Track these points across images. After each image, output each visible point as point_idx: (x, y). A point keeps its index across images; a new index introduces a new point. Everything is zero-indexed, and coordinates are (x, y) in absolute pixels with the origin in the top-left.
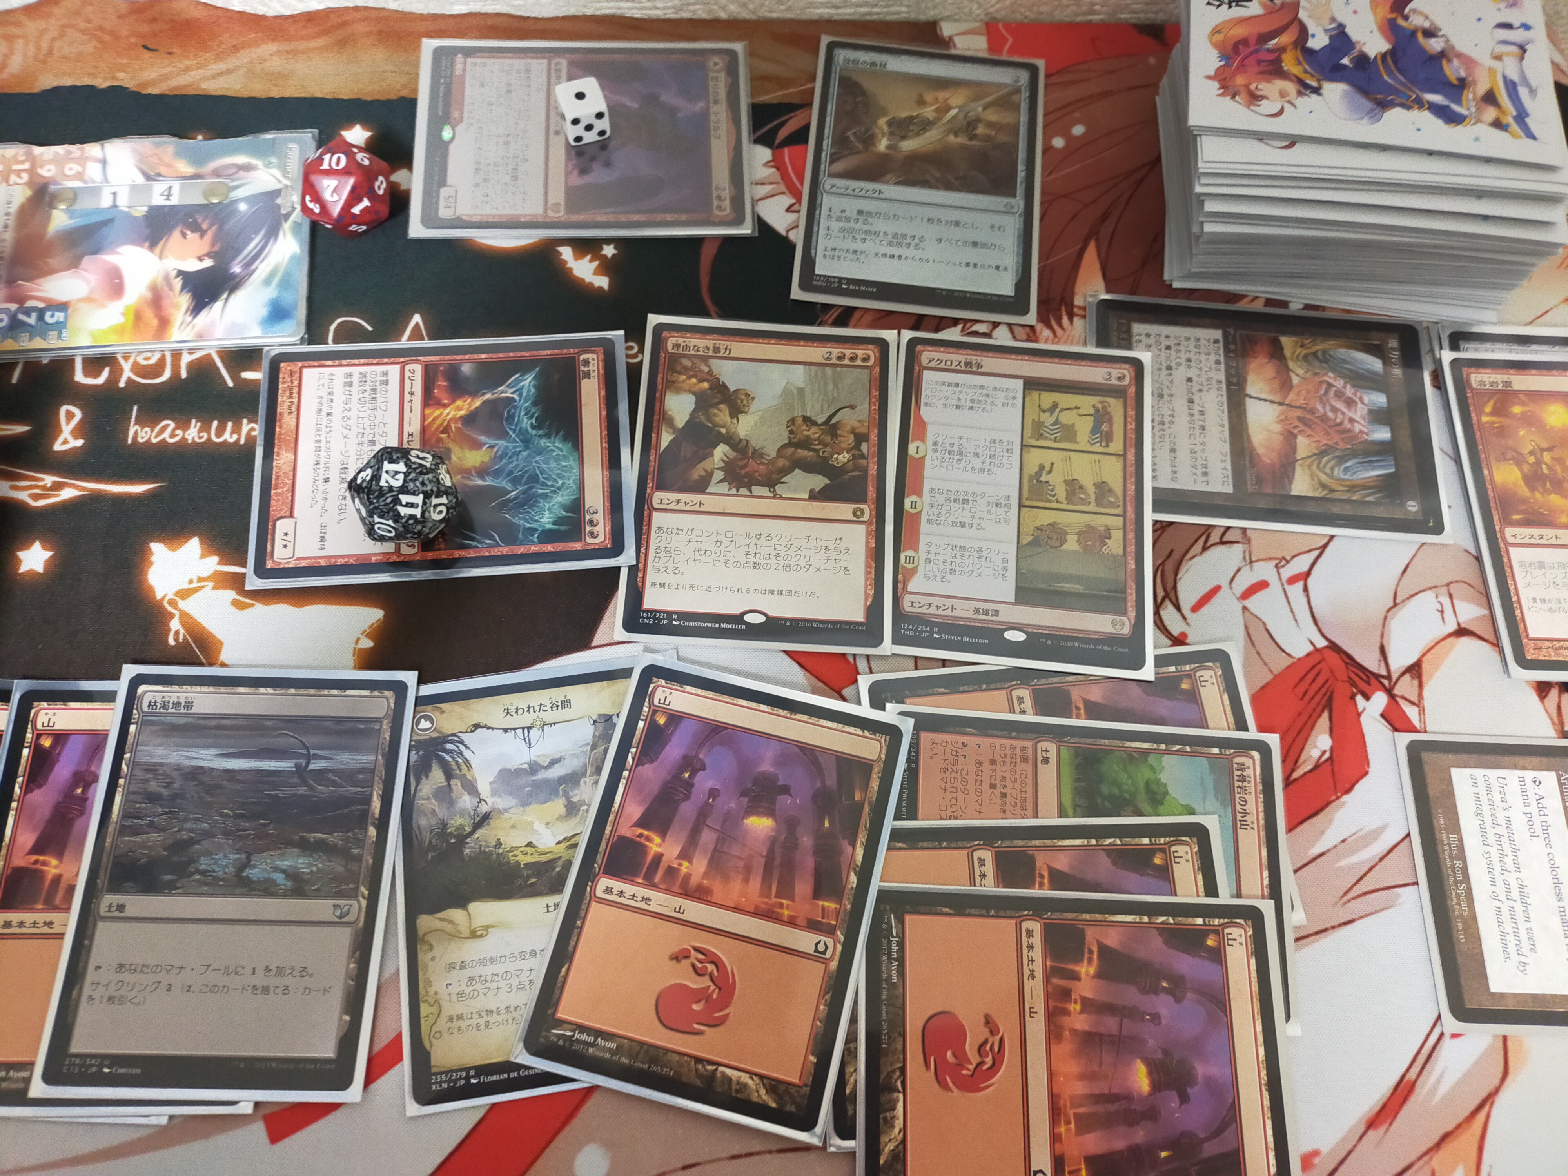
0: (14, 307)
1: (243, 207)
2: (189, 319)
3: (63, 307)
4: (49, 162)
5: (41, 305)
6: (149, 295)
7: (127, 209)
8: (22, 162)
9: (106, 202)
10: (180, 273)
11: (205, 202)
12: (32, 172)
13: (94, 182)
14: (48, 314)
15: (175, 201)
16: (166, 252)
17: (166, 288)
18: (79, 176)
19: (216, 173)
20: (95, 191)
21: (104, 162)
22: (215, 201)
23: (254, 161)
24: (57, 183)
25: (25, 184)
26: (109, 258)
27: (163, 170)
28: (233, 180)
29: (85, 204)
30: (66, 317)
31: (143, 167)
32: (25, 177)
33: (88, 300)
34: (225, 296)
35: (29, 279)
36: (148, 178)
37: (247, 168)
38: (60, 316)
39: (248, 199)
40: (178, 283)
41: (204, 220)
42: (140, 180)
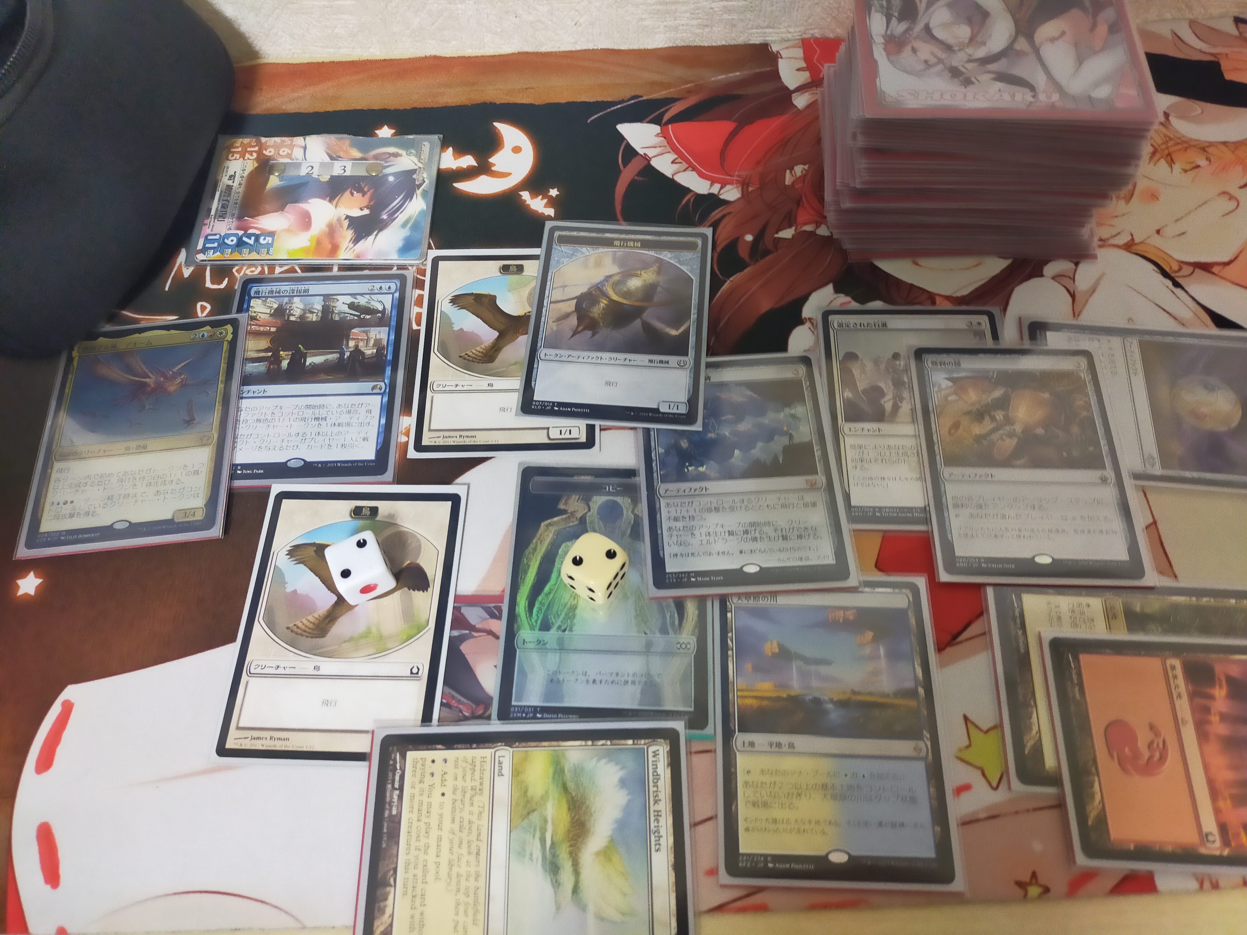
0: (241, 233)
1: (391, 179)
2: (351, 245)
3: (272, 234)
4: (272, 146)
5: (258, 232)
6: (327, 229)
7: (317, 177)
8: (254, 147)
9: (303, 172)
10: (348, 217)
11: (367, 174)
12: (259, 152)
13: (297, 159)
14: (262, 238)
15: (348, 173)
16: (340, 204)
17: (338, 226)
18: (289, 156)
19: (376, 157)
20: (298, 165)
21: (305, 148)
22: (374, 174)
23: (400, 151)
24: (275, 160)
25: (255, 159)
26: (303, 206)
27: (341, 154)
28: (386, 162)
29: (291, 173)
30: (273, 240)
31: (330, 152)
32: (255, 155)
33: (288, 230)
34: (375, 233)
35: (252, 217)
36: (332, 158)
37: (396, 155)
38: (269, 239)
39: (394, 174)
40: (346, 223)
41: (365, 186)
42: (327, 159)
